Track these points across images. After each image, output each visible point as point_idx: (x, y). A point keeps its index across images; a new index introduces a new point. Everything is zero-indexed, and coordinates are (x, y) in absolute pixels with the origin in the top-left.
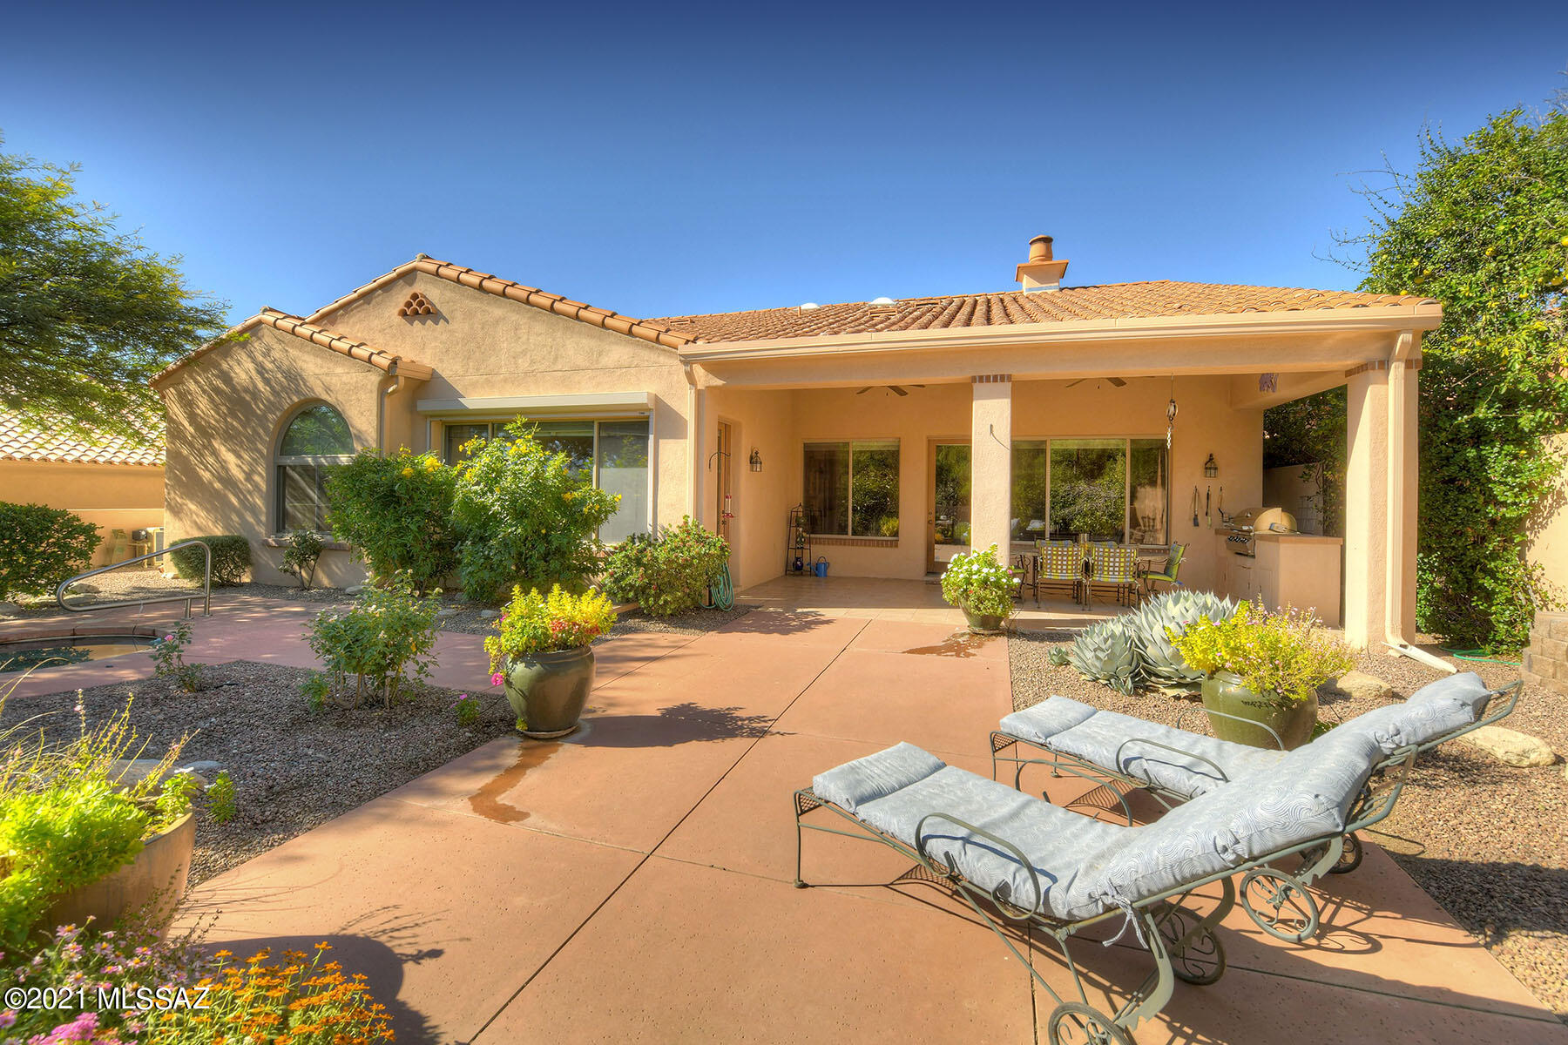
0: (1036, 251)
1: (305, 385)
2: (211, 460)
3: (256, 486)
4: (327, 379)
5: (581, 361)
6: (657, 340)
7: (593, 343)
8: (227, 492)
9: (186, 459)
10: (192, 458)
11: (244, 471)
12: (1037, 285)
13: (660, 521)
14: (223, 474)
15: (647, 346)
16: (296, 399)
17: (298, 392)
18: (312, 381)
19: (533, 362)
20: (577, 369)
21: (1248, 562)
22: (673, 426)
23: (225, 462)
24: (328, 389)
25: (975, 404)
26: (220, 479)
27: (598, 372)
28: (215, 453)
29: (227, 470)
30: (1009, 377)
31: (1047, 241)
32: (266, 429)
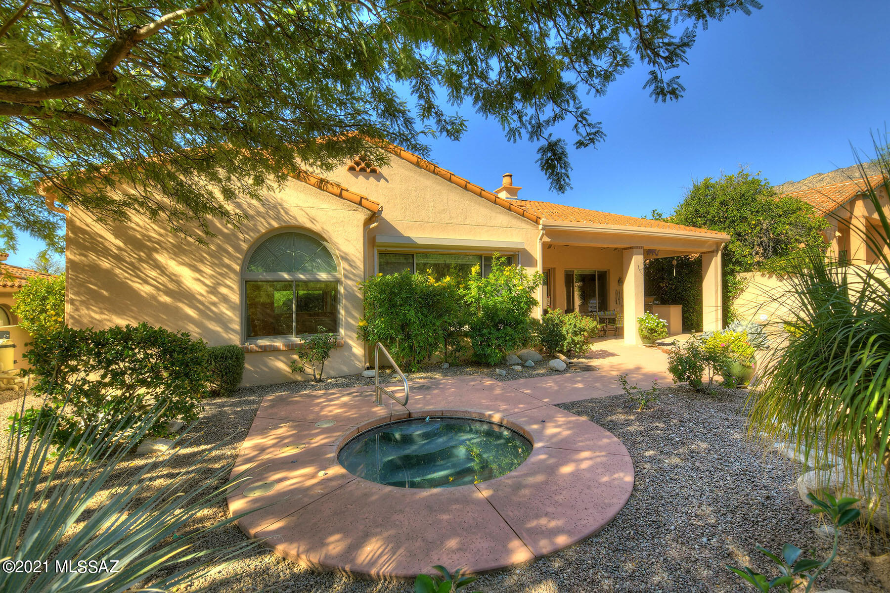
0: (506, 181)
1: (286, 213)
2: (153, 273)
3: (225, 299)
4: (312, 213)
5: (480, 220)
6: (523, 215)
7: (487, 211)
8: (181, 305)
9: (108, 273)
10: (117, 271)
11: (207, 285)
12: (509, 196)
14: (171, 286)
15: (516, 217)
16: (275, 224)
17: (278, 218)
18: (294, 212)
19: (451, 217)
20: (478, 225)
22: (529, 261)
23: (175, 275)
24: (312, 220)
25: (634, 257)
26: (168, 292)
27: (491, 228)
28: (158, 266)
29: (178, 283)
30: (641, 248)
31: (511, 176)
32: (237, 248)
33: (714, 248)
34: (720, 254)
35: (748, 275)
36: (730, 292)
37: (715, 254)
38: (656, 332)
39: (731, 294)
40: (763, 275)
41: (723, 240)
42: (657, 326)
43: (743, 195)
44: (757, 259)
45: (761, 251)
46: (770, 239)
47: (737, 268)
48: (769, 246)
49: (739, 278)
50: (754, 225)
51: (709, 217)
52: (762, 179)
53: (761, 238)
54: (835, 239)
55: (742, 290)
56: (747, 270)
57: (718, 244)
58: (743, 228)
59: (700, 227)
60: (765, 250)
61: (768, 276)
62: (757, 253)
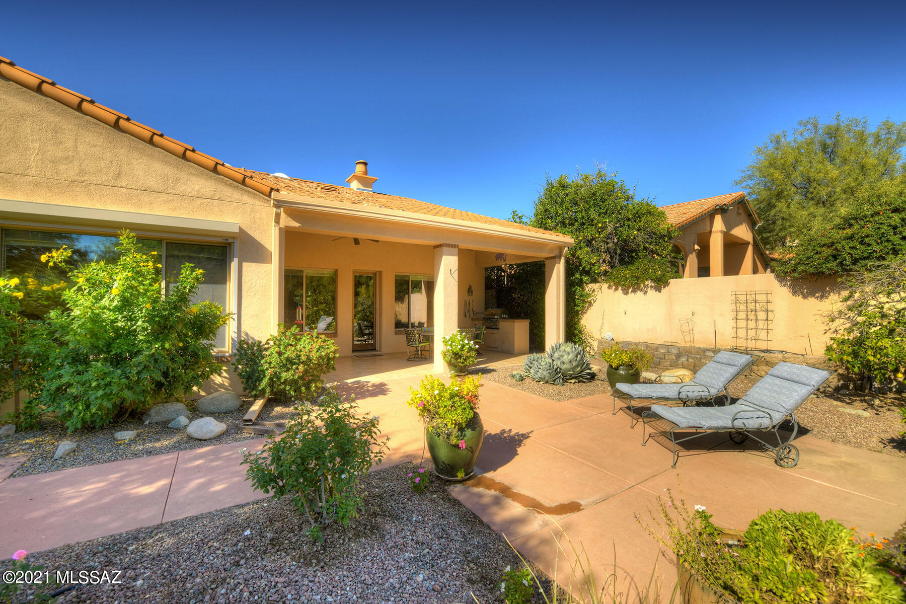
0: (360, 169)
5: (152, 183)
6: (243, 182)
7: (169, 170)
12: (362, 187)
13: (244, 328)
15: (230, 185)
19: (82, 172)
20: (147, 190)
21: (495, 331)
22: (257, 253)
25: (444, 257)
27: (175, 197)
30: (458, 246)
31: (365, 164)
33: (556, 253)
34: (563, 260)
35: (595, 286)
36: (578, 306)
37: (557, 260)
38: (460, 357)
39: (578, 308)
40: (610, 287)
41: (566, 244)
42: (462, 349)
43: (594, 194)
44: (604, 267)
45: (608, 258)
46: (616, 244)
47: (585, 278)
48: (616, 253)
49: (587, 289)
50: (601, 227)
51: (560, 218)
52: (617, 180)
53: (608, 243)
54: (694, 254)
55: (591, 304)
56: (594, 281)
57: (561, 248)
58: (590, 232)
59: (551, 230)
60: (611, 257)
61: (614, 288)
62: (604, 261)
